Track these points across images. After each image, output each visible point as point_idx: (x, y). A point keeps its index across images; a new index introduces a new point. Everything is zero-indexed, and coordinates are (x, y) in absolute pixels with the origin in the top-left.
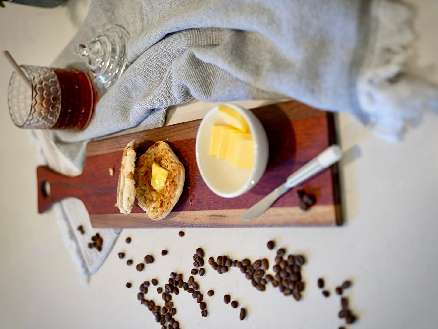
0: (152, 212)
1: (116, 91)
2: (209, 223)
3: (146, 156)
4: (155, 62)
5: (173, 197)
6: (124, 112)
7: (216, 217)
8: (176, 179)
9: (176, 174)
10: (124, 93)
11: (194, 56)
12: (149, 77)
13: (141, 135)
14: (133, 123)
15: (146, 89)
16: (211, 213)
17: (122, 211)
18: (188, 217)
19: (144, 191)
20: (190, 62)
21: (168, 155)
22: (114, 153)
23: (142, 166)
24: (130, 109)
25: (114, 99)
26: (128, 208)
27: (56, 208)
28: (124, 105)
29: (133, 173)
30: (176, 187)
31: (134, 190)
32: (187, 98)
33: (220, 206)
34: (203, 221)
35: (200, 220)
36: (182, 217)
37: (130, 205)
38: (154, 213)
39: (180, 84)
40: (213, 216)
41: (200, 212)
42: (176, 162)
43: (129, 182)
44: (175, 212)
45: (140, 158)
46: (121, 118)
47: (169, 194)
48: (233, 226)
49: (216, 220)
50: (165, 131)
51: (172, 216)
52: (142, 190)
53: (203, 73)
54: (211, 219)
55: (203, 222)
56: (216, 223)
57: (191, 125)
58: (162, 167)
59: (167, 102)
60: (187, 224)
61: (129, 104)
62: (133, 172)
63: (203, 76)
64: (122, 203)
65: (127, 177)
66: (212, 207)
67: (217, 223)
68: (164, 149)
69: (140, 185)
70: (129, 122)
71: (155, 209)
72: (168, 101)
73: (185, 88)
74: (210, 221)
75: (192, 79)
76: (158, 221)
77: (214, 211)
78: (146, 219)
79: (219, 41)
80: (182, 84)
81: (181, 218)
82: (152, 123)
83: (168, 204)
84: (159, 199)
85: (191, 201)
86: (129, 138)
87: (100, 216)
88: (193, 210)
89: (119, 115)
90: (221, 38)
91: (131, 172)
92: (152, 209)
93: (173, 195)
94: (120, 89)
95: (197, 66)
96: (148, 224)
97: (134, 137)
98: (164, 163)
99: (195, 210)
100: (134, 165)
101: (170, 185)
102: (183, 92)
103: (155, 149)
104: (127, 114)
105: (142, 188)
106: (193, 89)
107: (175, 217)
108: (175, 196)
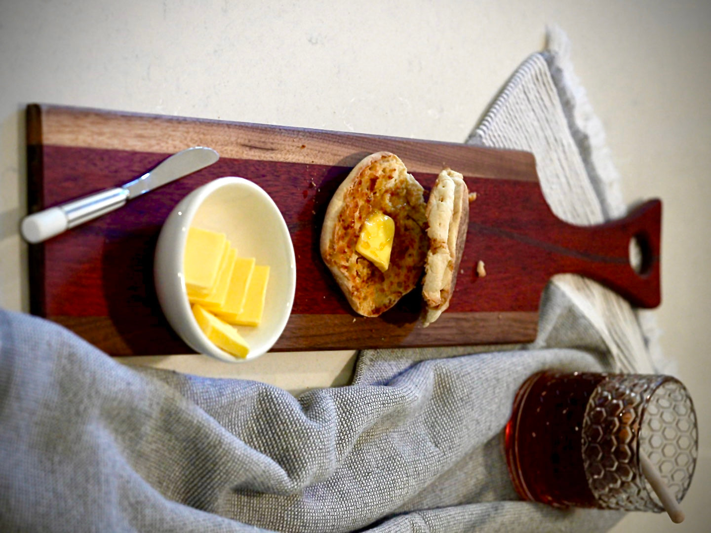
0: (395, 170)
1: (460, 438)
2: (276, 135)
3: (401, 290)
4: (372, 484)
5: (348, 196)
6: (446, 393)
7: (262, 147)
8: (340, 233)
9: (338, 242)
10: (442, 433)
11: (289, 476)
12: (387, 456)
13: (409, 339)
14: (428, 367)
15: (395, 435)
16: (272, 155)
17: (459, 177)
18: (319, 152)
19: (408, 217)
20: (298, 464)
21: (354, 284)
22: (472, 311)
23: (410, 269)
24: (433, 399)
25: (465, 423)
26: (445, 181)
27: (618, 209)
28: (446, 408)
29: (430, 251)
30: (341, 216)
31: (431, 215)
32: (308, 398)
33: (252, 169)
34: (289, 141)
35: (294, 144)
36: (332, 154)
37: (440, 186)
38: (391, 168)
39: (321, 423)
40: (267, 150)
41: (294, 161)
42: (339, 267)
43: (439, 233)
44: (345, 166)
45: (415, 285)
46: (452, 382)
47: (357, 202)
48: (229, 125)
49: (263, 140)
50: (357, 339)
51: (352, 158)
52: (414, 220)
53: (272, 439)
54: (272, 143)
55: (288, 139)
56: (262, 133)
57: (303, 343)
58: (368, 261)
59: (350, 393)
60: (321, 139)
61: (433, 409)
62: (430, 253)
63: (273, 434)
64: (457, 192)
65: (443, 244)
66: (268, 168)
67: (260, 133)
68: (361, 300)
69: (418, 230)
70: (436, 370)
71: (388, 174)
72: (347, 395)
73: (312, 416)
74: (273, 139)
75: (296, 429)
76: (384, 150)
77: (265, 159)
78: (410, 159)
79: (238, 501)
80: (317, 422)
81: (334, 152)
82: (387, 363)
83: (360, 183)
84: (377, 195)
85: (311, 186)
86: (439, 337)
87: (513, 178)
88: (308, 166)
89: (456, 387)
90: (233, 506)
91: (434, 253)
92: (396, 175)
93: (348, 199)
94: (451, 442)
95: (285, 454)
96: (405, 148)
97: (427, 337)
98: (364, 268)
99: (304, 165)
100: (428, 267)
101: (354, 222)
102: (316, 408)
103: (382, 301)
104: (440, 388)
105: (415, 223)
106: (294, 409)
107: (346, 155)
108: (345, 198)
